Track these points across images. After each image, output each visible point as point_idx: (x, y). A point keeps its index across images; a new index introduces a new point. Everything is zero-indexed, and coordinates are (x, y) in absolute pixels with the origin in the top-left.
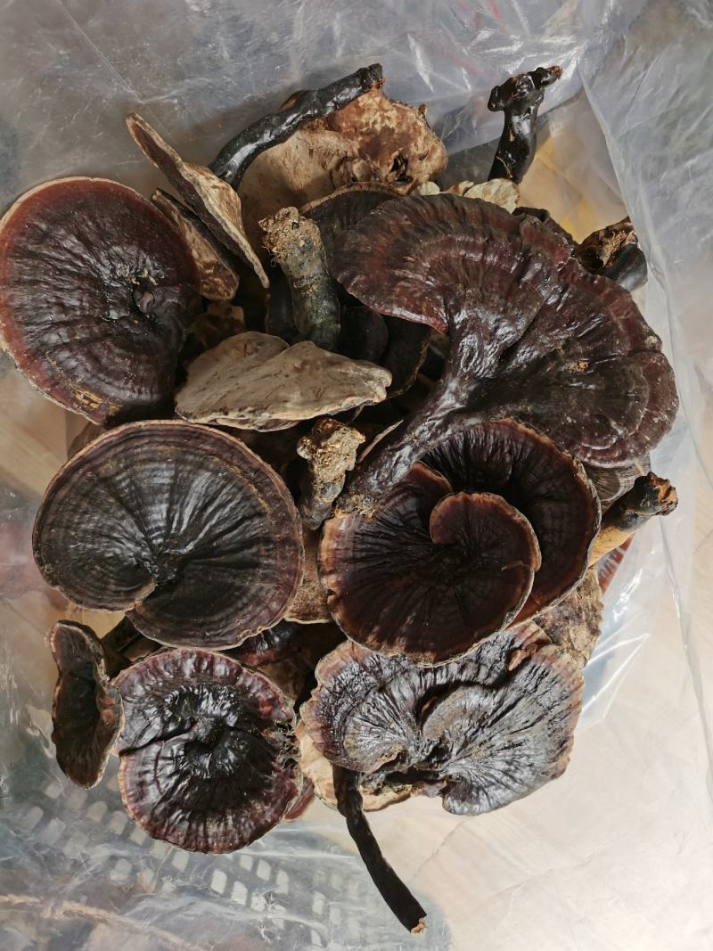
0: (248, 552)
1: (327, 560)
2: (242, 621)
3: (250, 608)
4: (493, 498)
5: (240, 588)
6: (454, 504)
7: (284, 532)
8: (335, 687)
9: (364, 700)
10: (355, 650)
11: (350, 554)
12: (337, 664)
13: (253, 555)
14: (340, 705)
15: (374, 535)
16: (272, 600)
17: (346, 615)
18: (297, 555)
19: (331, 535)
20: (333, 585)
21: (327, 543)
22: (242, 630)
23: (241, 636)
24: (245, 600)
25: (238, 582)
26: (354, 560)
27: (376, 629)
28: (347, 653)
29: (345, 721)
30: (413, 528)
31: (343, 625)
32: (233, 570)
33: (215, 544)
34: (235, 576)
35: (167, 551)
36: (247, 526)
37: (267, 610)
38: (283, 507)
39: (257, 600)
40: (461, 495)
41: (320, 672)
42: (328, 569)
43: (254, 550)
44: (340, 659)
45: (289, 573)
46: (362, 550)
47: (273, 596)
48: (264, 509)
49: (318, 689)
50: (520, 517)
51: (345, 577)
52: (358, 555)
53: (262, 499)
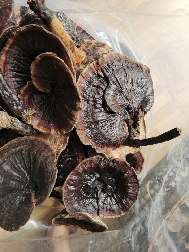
0: (32, 158)
1: (46, 131)
2: (50, 167)
3: (47, 162)
4: (32, 66)
5: (41, 164)
6: (35, 81)
7: (30, 143)
8: (93, 139)
9: (100, 130)
10: (80, 129)
11: (47, 122)
12: (84, 137)
13: (33, 156)
14: (100, 139)
15: (44, 112)
16: (47, 154)
17: (64, 129)
18: (38, 141)
19: (38, 127)
20: (55, 131)
21: (41, 129)
22: (53, 167)
23: (54, 168)
24: (44, 164)
25: (39, 164)
26: (49, 121)
27: (68, 120)
28: (81, 132)
29: (106, 138)
30: (45, 98)
31: (67, 131)
32: (36, 165)
33: (28, 168)
34: (37, 165)
35: (27, 185)
36: (24, 156)
37: (50, 157)
38: (22, 141)
39: (46, 159)
40: (32, 78)
41: (86, 143)
42: (49, 131)
43: (31, 155)
44: (82, 135)
45: (42, 145)
46: (47, 118)
47: (46, 153)
48: (21, 148)
49: (92, 145)
50: (38, 57)
51: (53, 126)
52: (48, 119)
53: (17, 148)
